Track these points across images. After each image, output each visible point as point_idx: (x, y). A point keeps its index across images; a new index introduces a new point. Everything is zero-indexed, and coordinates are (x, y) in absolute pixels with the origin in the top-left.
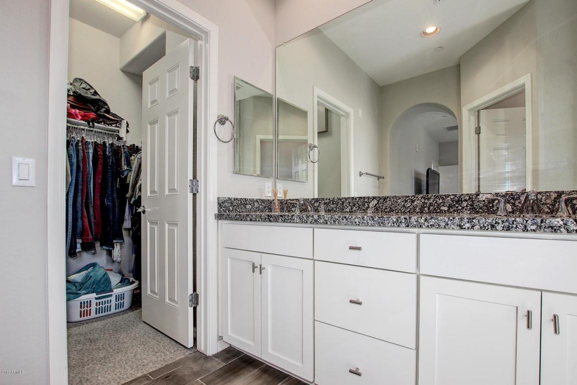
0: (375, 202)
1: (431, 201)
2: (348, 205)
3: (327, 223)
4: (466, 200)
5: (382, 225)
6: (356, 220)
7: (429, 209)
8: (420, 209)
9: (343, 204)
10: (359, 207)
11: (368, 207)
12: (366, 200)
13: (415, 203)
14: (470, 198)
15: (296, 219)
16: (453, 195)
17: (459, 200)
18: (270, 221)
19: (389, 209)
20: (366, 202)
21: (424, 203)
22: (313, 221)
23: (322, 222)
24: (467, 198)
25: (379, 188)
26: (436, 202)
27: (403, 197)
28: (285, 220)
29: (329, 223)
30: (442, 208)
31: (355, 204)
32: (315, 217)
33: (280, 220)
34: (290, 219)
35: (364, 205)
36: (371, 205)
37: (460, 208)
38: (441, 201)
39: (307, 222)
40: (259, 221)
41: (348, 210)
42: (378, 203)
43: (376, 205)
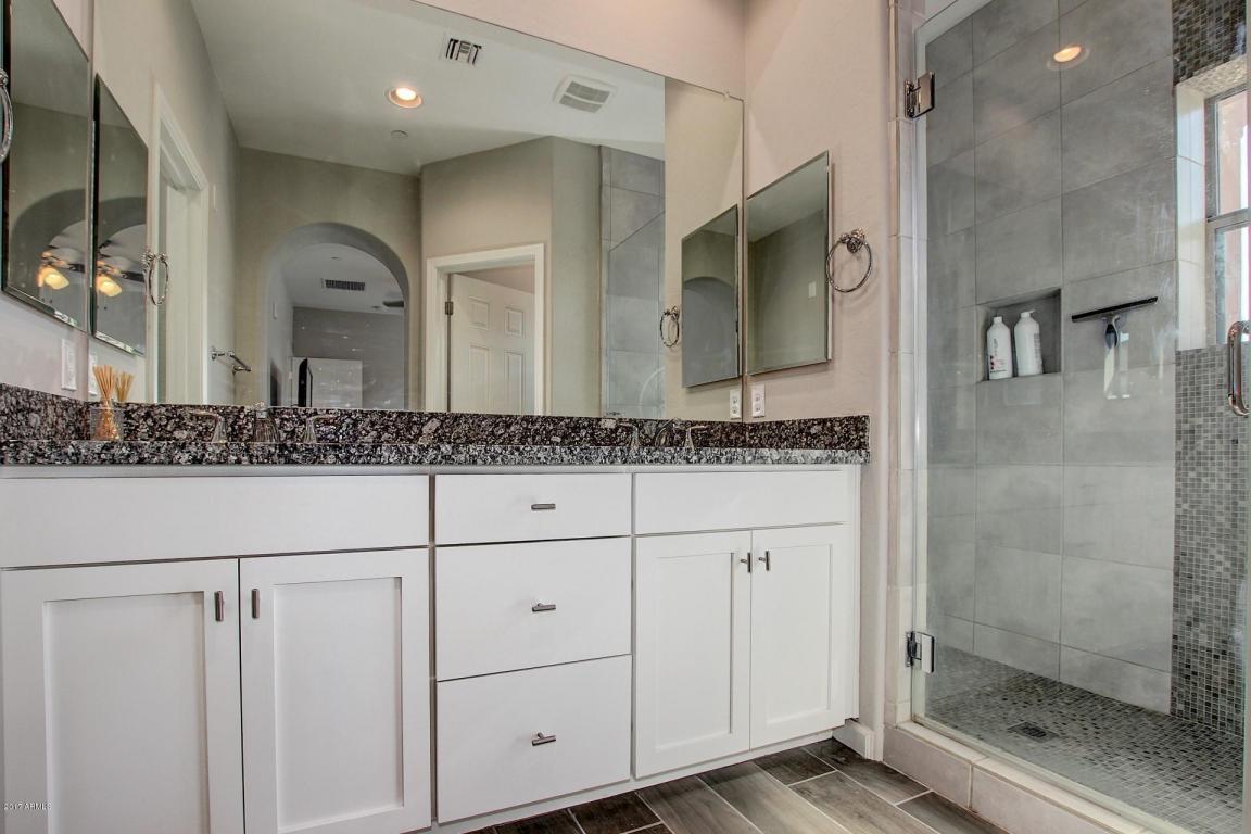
0: (435, 424)
1: (537, 426)
2: (369, 428)
3: (475, 462)
4: (584, 427)
5: (586, 462)
6: (539, 455)
7: (534, 439)
8: (520, 439)
9: (355, 424)
10: (398, 433)
11: (421, 434)
12: (415, 419)
13: (512, 428)
14: (589, 425)
15: (386, 454)
16: (568, 418)
17: (575, 427)
18: (289, 462)
19: (464, 439)
20: (415, 423)
21: (526, 428)
22: (439, 458)
23: (462, 459)
24: (586, 423)
25: (234, 391)
26: (545, 429)
27: (491, 416)
28: (347, 458)
29: (479, 461)
30: (554, 439)
31: (388, 426)
32: (443, 449)
33: (332, 457)
34: (368, 455)
35: (409, 430)
36: (425, 429)
37: (577, 439)
38: (551, 427)
39: (420, 462)
40: (238, 462)
41: (371, 440)
42: (441, 426)
43: (437, 429)
